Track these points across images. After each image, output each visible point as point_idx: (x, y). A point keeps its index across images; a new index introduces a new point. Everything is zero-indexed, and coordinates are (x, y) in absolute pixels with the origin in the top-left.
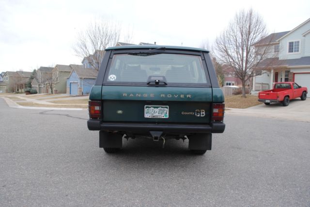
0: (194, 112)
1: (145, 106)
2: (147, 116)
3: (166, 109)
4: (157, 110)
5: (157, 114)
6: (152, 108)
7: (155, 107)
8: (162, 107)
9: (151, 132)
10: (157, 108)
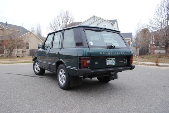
0: (123, 60)
1: (107, 59)
2: (107, 64)
3: (114, 60)
4: (111, 61)
5: (111, 63)
6: (109, 60)
7: (110, 59)
8: (113, 59)
9: (111, 72)
10: (111, 59)
